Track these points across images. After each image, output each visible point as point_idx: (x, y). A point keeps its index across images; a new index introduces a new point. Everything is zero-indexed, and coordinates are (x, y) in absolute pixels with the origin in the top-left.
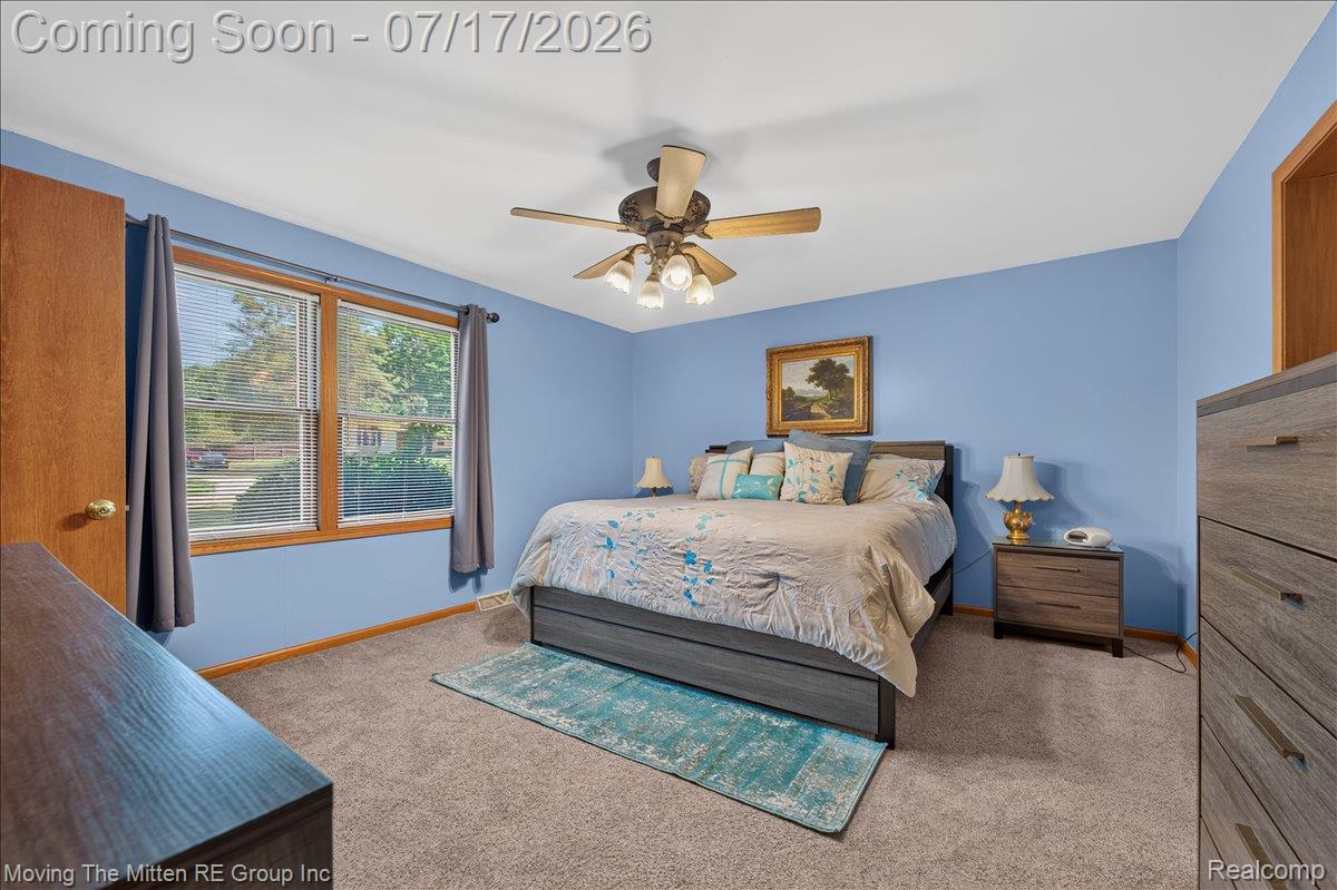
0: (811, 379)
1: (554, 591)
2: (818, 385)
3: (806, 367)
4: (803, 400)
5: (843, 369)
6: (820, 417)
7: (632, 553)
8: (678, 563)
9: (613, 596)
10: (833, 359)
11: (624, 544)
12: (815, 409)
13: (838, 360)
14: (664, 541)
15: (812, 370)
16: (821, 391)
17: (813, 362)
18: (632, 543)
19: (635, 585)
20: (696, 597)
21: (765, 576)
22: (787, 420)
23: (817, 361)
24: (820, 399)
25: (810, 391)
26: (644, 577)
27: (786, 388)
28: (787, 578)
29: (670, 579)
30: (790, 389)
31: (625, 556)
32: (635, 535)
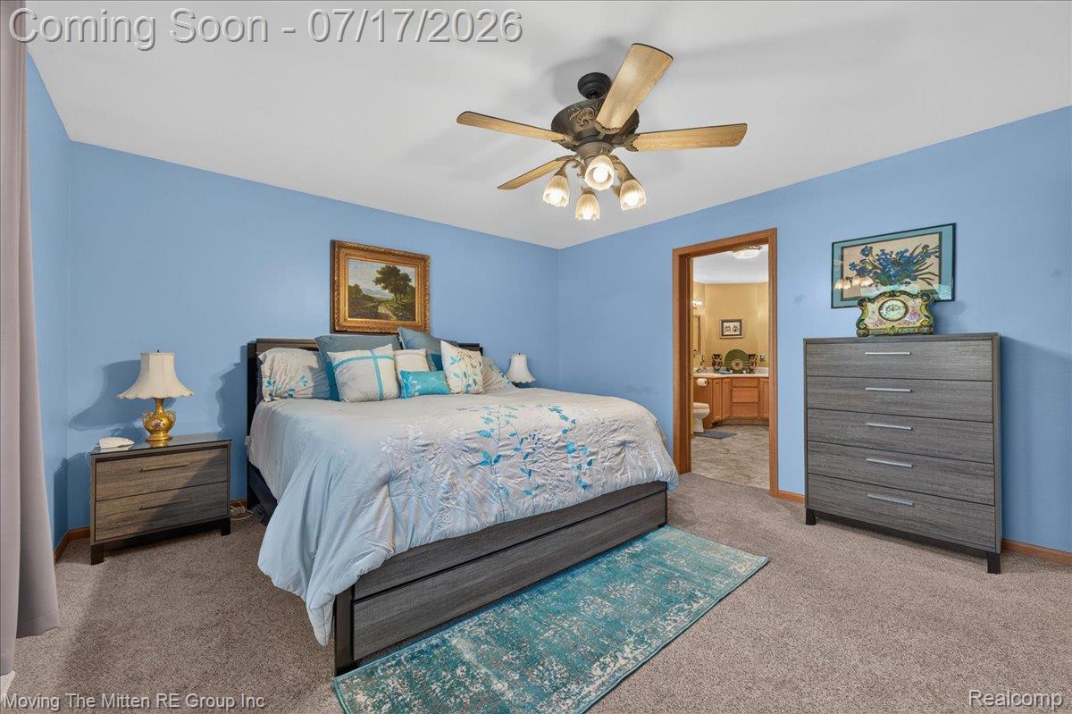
0: (378, 281)
1: (401, 558)
2: (385, 288)
3: (374, 268)
4: (371, 299)
5: (406, 278)
6: (386, 317)
7: (518, 459)
8: (562, 456)
9: (513, 515)
10: (399, 267)
11: (508, 453)
12: (382, 310)
13: (403, 269)
14: (546, 438)
15: (379, 272)
16: (387, 294)
17: (381, 265)
18: (516, 449)
19: (534, 493)
20: (586, 480)
21: (618, 446)
22: (356, 316)
23: (384, 266)
24: (386, 301)
25: (377, 292)
26: (540, 481)
27: (353, 285)
28: (630, 442)
29: (562, 473)
30: (357, 286)
31: (512, 466)
32: (516, 440)
